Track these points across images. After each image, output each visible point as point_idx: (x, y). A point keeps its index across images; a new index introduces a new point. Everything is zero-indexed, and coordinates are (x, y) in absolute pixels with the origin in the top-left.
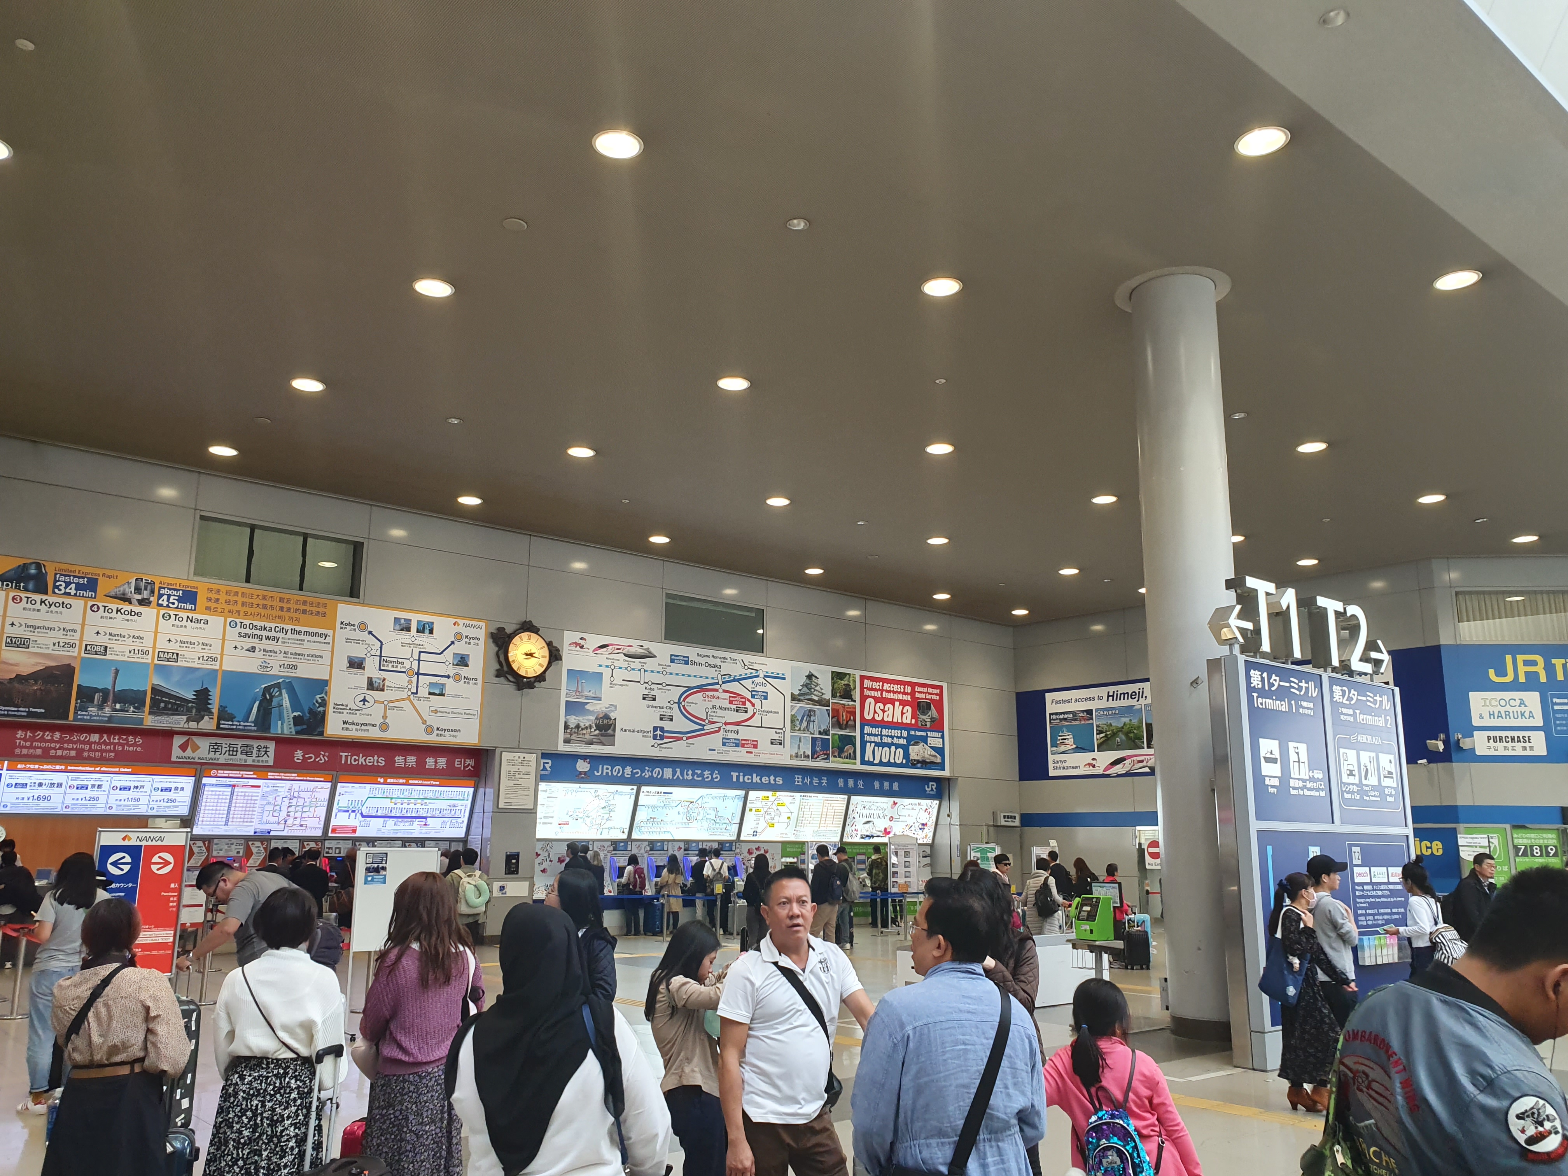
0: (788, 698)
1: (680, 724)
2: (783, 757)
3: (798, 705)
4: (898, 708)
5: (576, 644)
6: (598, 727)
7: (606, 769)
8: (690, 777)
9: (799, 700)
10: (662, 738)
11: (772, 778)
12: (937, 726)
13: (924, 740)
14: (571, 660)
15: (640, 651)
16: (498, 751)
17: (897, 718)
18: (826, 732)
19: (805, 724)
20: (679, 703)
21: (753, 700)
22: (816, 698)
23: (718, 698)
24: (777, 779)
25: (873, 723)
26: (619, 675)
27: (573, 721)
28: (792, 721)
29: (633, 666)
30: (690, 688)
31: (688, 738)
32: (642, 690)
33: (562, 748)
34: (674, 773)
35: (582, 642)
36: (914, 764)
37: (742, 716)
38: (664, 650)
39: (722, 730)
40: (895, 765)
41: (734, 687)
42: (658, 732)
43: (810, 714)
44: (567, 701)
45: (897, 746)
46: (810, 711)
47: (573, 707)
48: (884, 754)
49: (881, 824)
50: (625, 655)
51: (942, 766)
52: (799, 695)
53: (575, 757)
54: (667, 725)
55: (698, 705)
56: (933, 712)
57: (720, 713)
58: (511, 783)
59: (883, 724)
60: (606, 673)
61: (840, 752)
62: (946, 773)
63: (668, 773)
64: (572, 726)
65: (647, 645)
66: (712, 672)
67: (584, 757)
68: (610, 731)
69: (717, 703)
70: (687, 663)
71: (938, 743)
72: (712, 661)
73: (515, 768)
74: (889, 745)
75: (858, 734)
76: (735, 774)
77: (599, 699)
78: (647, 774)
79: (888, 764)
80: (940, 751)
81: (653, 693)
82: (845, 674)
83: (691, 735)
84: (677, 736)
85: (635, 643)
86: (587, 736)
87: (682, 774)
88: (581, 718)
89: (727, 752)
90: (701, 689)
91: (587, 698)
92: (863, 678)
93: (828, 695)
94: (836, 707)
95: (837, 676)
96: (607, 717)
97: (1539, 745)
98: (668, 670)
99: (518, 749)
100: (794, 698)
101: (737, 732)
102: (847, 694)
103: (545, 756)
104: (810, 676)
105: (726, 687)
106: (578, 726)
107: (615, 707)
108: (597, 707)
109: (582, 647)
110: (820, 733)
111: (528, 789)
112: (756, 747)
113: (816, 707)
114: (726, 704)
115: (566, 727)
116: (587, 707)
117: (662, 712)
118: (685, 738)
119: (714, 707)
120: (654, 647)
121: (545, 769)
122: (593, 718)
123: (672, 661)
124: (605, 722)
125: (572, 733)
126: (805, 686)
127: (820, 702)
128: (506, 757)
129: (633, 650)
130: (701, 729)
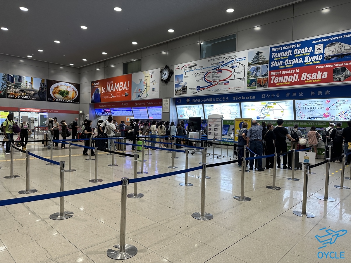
0: (247, 65)
1: (205, 84)
3: (251, 67)
6: (182, 89)
8: (218, 100)
9: (252, 65)
10: (199, 89)
11: (250, 97)
14: (176, 73)
19: (254, 74)
20: (204, 78)
21: (231, 70)
22: (261, 62)
24: (253, 97)
26: (187, 73)
28: (248, 74)
29: (191, 69)
30: (208, 72)
31: (207, 88)
33: (175, 96)
35: (178, 67)
39: (219, 83)
42: (198, 88)
46: (257, 68)
47: (177, 85)
49: (320, 112)
50: (189, 67)
52: (252, 63)
55: (210, 77)
57: (218, 78)
58: (164, 106)
60: (184, 74)
63: (211, 100)
64: (177, 90)
65: (194, 62)
73: (165, 103)
76: (234, 98)
77: (183, 82)
78: (204, 101)
81: (197, 76)
84: (203, 88)
85: (191, 63)
86: (180, 92)
87: (215, 100)
88: (178, 88)
91: (180, 82)
96: (184, 86)
99: (166, 98)
100: (249, 64)
106: (178, 90)
107: (186, 83)
108: (182, 84)
109: (178, 69)
111: (168, 107)
113: (261, 66)
115: (175, 91)
116: (180, 85)
118: (206, 88)
122: (181, 87)
124: (184, 88)
125: (177, 91)
126: (256, 58)
127: (263, 63)
128: (163, 100)
129: (191, 65)
130: (211, 84)
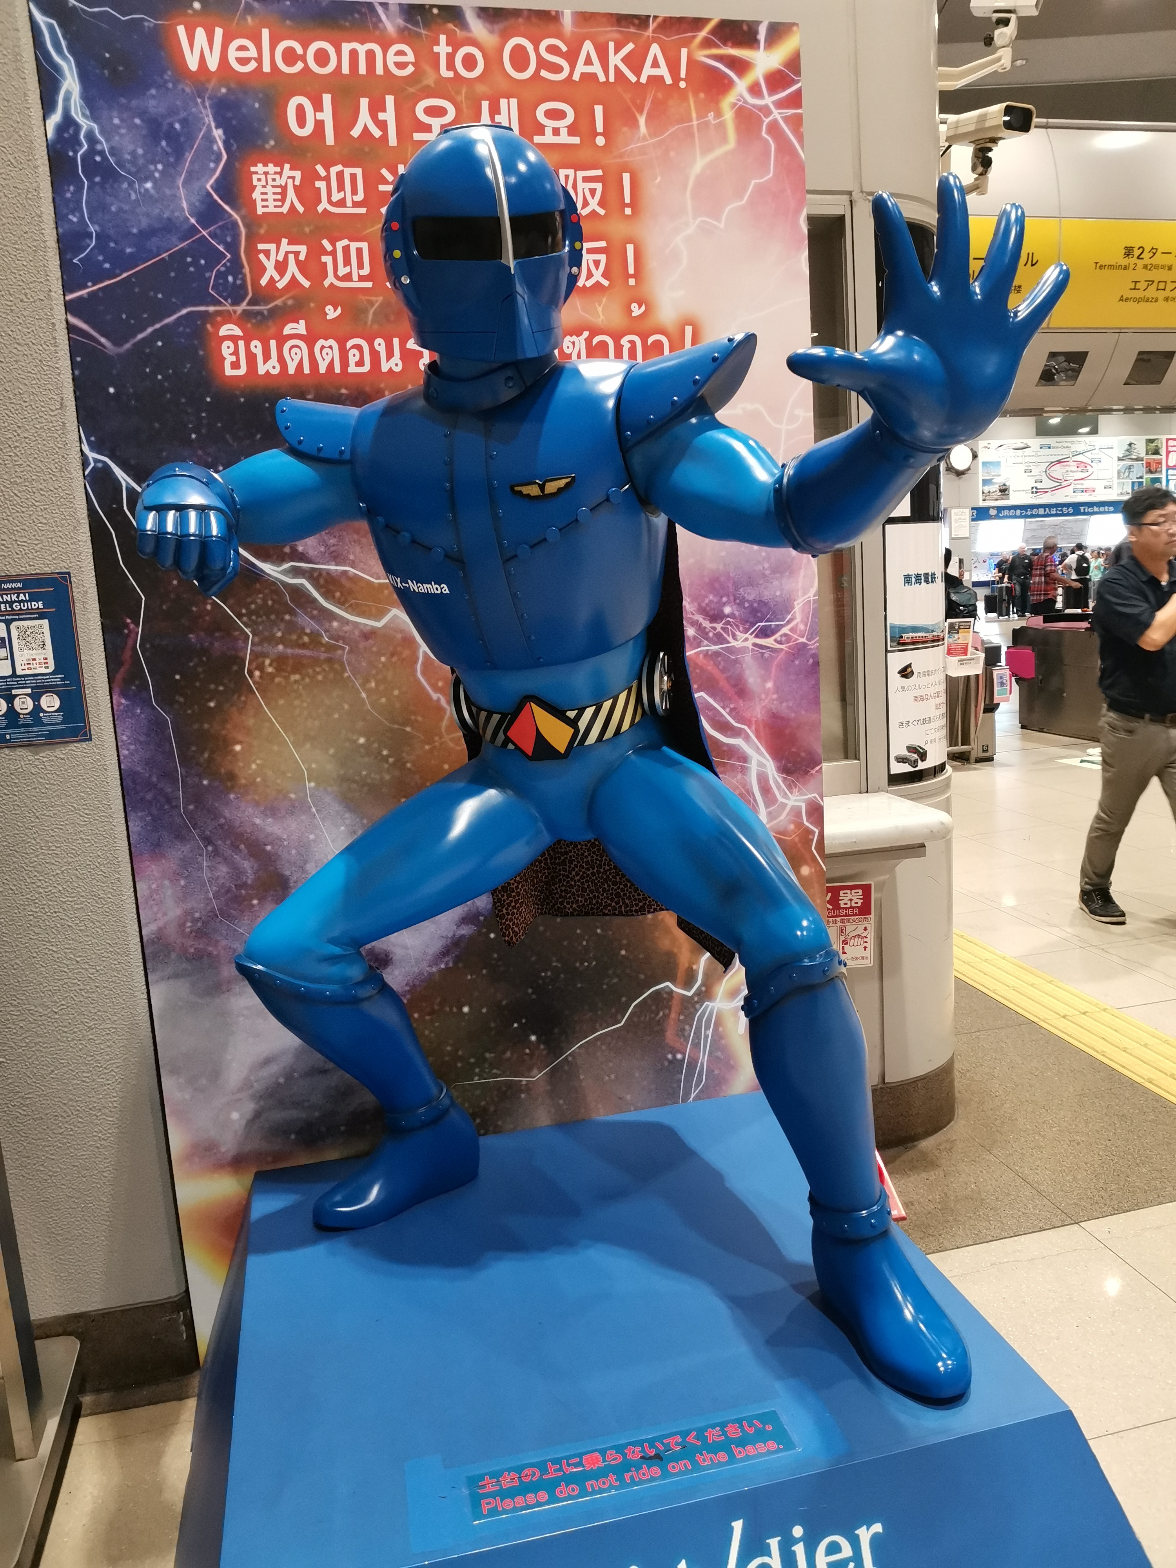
0: (1115, 459)
1: (1047, 483)
2: (1112, 495)
3: (1122, 463)
5: (986, 447)
6: (1001, 491)
7: (1006, 512)
8: (1055, 512)
9: (1123, 460)
11: (1106, 507)
14: (984, 457)
15: (1022, 445)
16: (949, 509)
18: (1141, 477)
19: (1127, 474)
20: (1046, 472)
21: (1091, 464)
22: (1134, 457)
23: (1070, 466)
24: (1110, 507)
26: (1010, 461)
27: (986, 489)
28: (1118, 473)
29: (1017, 454)
30: (1052, 463)
31: (1052, 491)
32: (1024, 467)
33: (982, 504)
34: (1045, 511)
35: (988, 446)
37: (1085, 475)
38: (1035, 443)
39: (1072, 484)
41: (1080, 458)
42: (1034, 490)
43: (1130, 467)
44: (983, 480)
46: (1130, 465)
47: (986, 482)
50: (1013, 449)
52: (1123, 457)
53: (988, 509)
54: (1039, 485)
55: (1058, 471)
57: (1071, 474)
58: (957, 524)
60: (1003, 461)
63: (1041, 511)
64: (986, 492)
65: (1025, 441)
66: (1066, 451)
67: (993, 508)
68: (1007, 492)
69: (1069, 469)
70: (1050, 448)
72: (1065, 445)
73: (958, 517)
75: (1163, 475)
76: (1082, 508)
77: (1000, 476)
78: (1029, 513)
81: (1030, 468)
82: (1154, 440)
83: (1054, 489)
84: (1046, 491)
85: (1018, 441)
86: (995, 497)
87: (1050, 511)
88: (990, 487)
89: (1076, 496)
90: (1059, 462)
91: (993, 476)
92: (1168, 440)
93: (1143, 454)
94: (1149, 461)
95: (1148, 442)
96: (1004, 485)
98: (1039, 454)
99: (959, 507)
100: (1119, 459)
101: (1082, 484)
102: (1156, 452)
103: (973, 509)
104: (1130, 445)
105: (1075, 458)
106: (989, 492)
107: (1009, 479)
108: (999, 481)
109: (989, 448)
110: (1137, 478)
111: (966, 527)
112: (1094, 491)
113: (1134, 463)
114: (1075, 469)
115: (983, 492)
116: (994, 481)
117: (1037, 478)
118: (1050, 491)
119: (1067, 471)
120: (1029, 442)
121: (973, 515)
122: (997, 486)
123: (1041, 448)
124: (1004, 487)
125: (986, 495)
126: (1127, 450)
127: (1137, 460)
128: (953, 511)
129: (1017, 446)
130: (1059, 485)
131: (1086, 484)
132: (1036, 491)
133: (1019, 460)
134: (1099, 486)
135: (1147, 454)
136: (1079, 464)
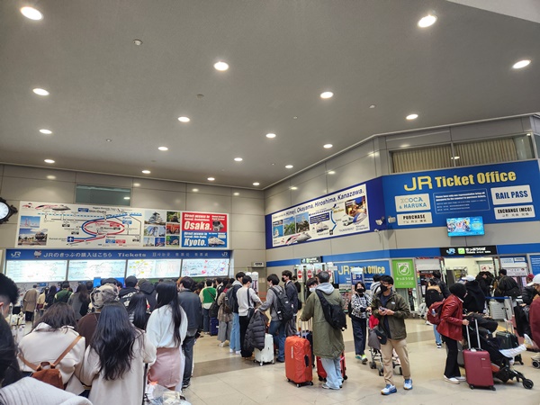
0: (143, 223)
1: (83, 235)
2: (140, 246)
3: (148, 225)
4: (202, 225)
5: (26, 206)
6: (37, 238)
8: (96, 256)
9: (149, 223)
11: (140, 254)
12: (224, 230)
13: (216, 236)
14: (22, 212)
15: (62, 207)
17: (202, 228)
18: (163, 235)
19: (152, 233)
20: (82, 227)
21: (123, 224)
22: (158, 222)
23: (104, 224)
24: (143, 255)
25: (189, 230)
26: (49, 218)
27: (23, 236)
28: (145, 232)
29: (57, 213)
30: (89, 221)
31: (87, 241)
32: (62, 223)
33: (17, 247)
34: (87, 255)
35: (30, 205)
36: (210, 246)
37: (117, 231)
38: (74, 207)
39: (106, 237)
40: (200, 246)
41: (113, 220)
43: (154, 228)
44: (20, 229)
45: (201, 239)
47: (22, 231)
48: (195, 242)
49: (200, 270)
50: (53, 209)
51: (225, 246)
52: (149, 221)
53: (34, 251)
54: (75, 236)
55: (93, 228)
56: (222, 225)
57: (105, 230)
59: (194, 231)
60: (42, 217)
61: (171, 243)
62: (228, 248)
63: (84, 255)
64: (22, 238)
65: (65, 205)
66: (101, 214)
67: (38, 250)
68: (44, 240)
69: (103, 226)
70: (87, 211)
71: (224, 237)
72: (102, 210)
74: (197, 239)
75: (180, 235)
76: (120, 254)
77: (38, 227)
78: (72, 256)
79: (197, 246)
80: (225, 240)
81: (68, 224)
82: (174, 212)
83: (88, 239)
84: (81, 240)
85: (59, 204)
86: (31, 242)
87: (91, 255)
88: (28, 235)
90: (95, 221)
91: (31, 227)
92: (184, 214)
93: (165, 221)
94: (169, 225)
95: (169, 213)
97: (428, 219)
98: (77, 214)
100: (146, 223)
101: (114, 237)
102: (176, 220)
103: (7, 249)
104: (155, 214)
105: (108, 220)
106: (26, 238)
107: (47, 230)
108: (37, 230)
109: (29, 207)
110: (160, 236)
112: (124, 243)
113: (158, 226)
114: (108, 227)
115: (20, 238)
116: (31, 230)
117: (73, 231)
118: (85, 241)
119: (102, 228)
120: (69, 206)
122: (34, 235)
123: (79, 211)
124: (41, 236)
126: (153, 218)
127: (160, 224)
129: (57, 207)
130: (94, 236)
131: (117, 237)
132: (71, 240)
133: (59, 217)
134: (129, 240)
135: (168, 221)
136: (112, 224)
